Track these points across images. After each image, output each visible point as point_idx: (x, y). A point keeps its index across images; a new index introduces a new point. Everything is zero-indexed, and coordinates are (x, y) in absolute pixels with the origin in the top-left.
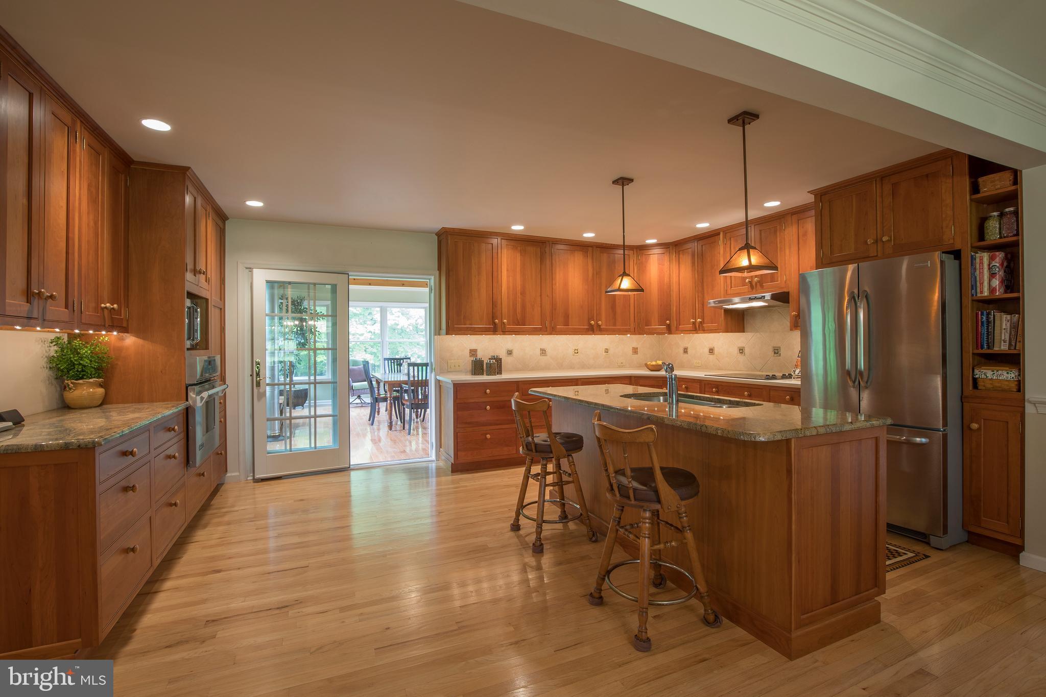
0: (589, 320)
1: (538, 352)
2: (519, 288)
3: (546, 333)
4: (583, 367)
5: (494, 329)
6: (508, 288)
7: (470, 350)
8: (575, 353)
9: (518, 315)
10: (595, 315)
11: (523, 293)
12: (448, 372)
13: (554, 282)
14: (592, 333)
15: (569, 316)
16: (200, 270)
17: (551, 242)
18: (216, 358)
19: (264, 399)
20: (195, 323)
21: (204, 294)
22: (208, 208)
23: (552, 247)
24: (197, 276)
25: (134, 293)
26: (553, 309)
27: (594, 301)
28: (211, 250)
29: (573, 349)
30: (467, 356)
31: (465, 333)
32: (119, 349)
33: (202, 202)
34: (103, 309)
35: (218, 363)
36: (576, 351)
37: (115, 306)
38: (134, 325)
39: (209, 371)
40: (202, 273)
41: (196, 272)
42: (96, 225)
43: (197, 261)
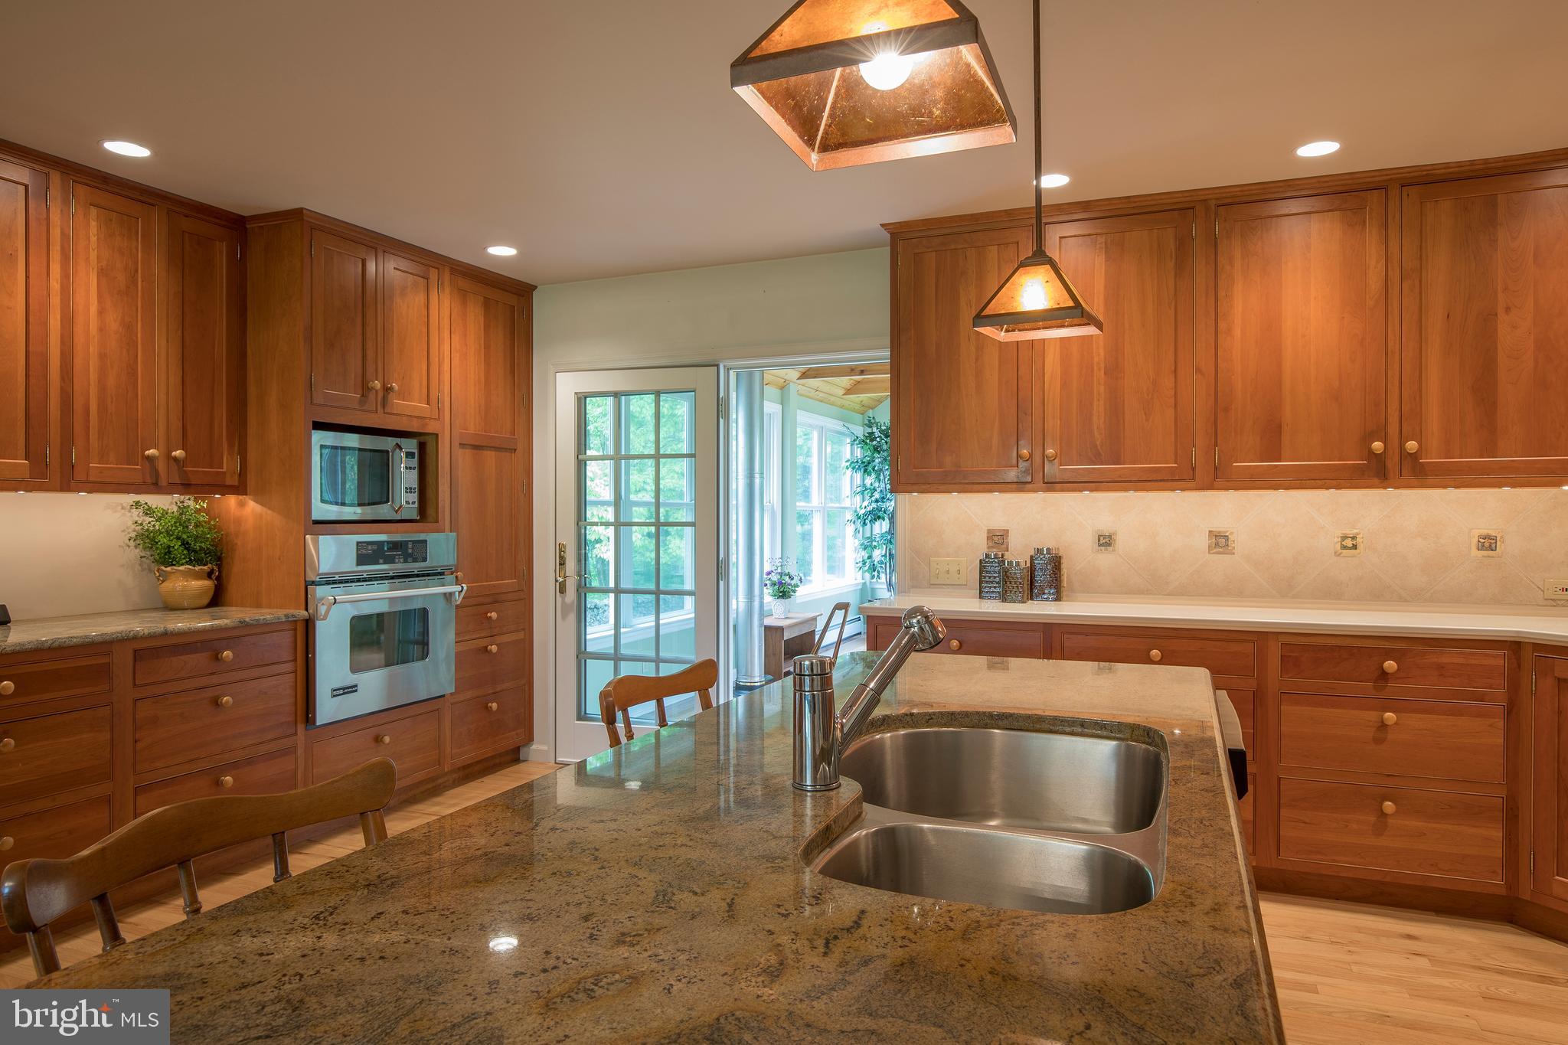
0: (1369, 437)
1: (1202, 541)
3: (1192, 484)
4: (1377, 595)
5: (1022, 479)
6: (1065, 359)
7: (989, 531)
8: (1344, 547)
9: (1096, 433)
10: (1394, 420)
11: (1114, 370)
12: (932, 585)
13: (1222, 325)
14: (1376, 481)
15: (1279, 428)
16: (378, 384)
17: (1212, 203)
18: (431, 538)
19: (572, 617)
20: (405, 476)
21: (414, 427)
22: (433, 274)
23: (1217, 214)
24: (372, 396)
25: (252, 430)
26: (1220, 406)
27: (1390, 373)
28: (446, 347)
29: (1339, 533)
30: (980, 546)
31: (942, 487)
32: (238, 521)
33: (404, 264)
34: (148, 458)
35: (442, 547)
36: (1349, 544)
37: (178, 453)
38: (252, 481)
39: (390, 560)
40: (387, 390)
41: (365, 389)
42: (129, 328)
43: (370, 369)
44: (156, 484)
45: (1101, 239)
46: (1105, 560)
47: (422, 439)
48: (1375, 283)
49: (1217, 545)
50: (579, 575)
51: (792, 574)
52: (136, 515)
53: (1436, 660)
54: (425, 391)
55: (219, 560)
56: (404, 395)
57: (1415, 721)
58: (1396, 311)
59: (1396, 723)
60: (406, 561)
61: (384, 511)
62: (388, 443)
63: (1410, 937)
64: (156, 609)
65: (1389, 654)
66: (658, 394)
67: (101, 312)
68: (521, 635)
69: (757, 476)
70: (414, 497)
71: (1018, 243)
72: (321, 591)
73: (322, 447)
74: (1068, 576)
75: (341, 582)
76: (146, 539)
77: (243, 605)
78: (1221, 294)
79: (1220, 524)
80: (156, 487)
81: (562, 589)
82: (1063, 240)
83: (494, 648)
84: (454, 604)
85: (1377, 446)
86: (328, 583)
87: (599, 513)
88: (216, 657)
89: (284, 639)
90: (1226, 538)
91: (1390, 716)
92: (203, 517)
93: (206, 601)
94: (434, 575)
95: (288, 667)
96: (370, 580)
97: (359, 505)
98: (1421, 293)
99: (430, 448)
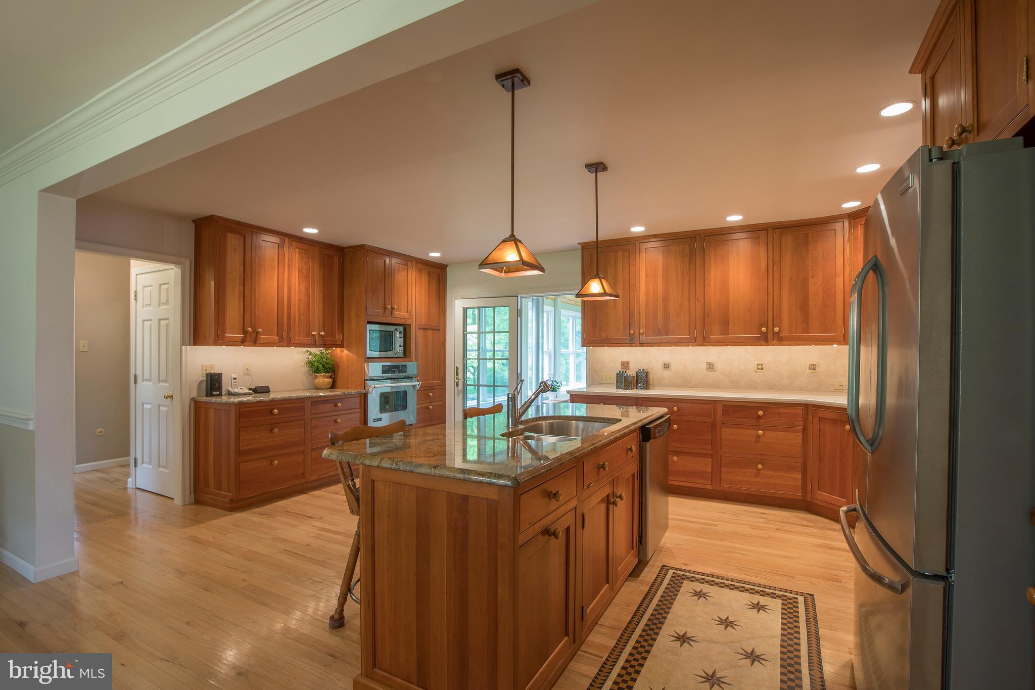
0: (761, 325)
1: (704, 366)
2: (660, 293)
3: (695, 344)
4: (771, 387)
5: (631, 341)
6: (647, 295)
7: (622, 362)
8: (758, 369)
9: (659, 324)
10: (770, 318)
11: (666, 299)
12: (600, 383)
13: (706, 282)
14: (764, 343)
15: (728, 322)
16: (389, 307)
17: (703, 235)
18: (408, 364)
19: (461, 395)
20: (399, 341)
21: (402, 322)
22: (409, 263)
23: (704, 240)
24: (387, 311)
25: (346, 325)
26: (705, 315)
27: (769, 301)
28: (414, 291)
29: (756, 363)
30: (619, 368)
31: (601, 345)
32: (341, 357)
33: (398, 261)
34: (313, 335)
35: (412, 367)
36: (760, 367)
37: (322, 333)
38: (345, 343)
39: (393, 372)
40: (393, 308)
41: (385, 308)
42: (307, 289)
43: (387, 301)
44: (315, 344)
45: (661, 249)
46: (666, 373)
47: (405, 326)
48: (763, 265)
49: (709, 368)
50: (464, 379)
51: (557, 381)
52: (307, 355)
53: (777, 411)
54: (406, 308)
55: (334, 371)
56: (398, 310)
57: (771, 434)
58: (771, 278)
59: (763, 435)
60: (399, 373)
61: (390, 354)
62: (392, 328)
63: (763, 513)
64: (313, 389)
65: (760, 409)
66: (494, 307)
67: (299, 285)
68: (441, 403)
69: (540, 339)
70: (402, 348)
71: (629, 250)
72: (369, 383)
73: (370, 330)
74: (652, 380)
75: (376, 380)
76: (310, 364)
77: (342, 388)
78: (706, 270)
79: (711, 359)
80: (315, 345)
81: (457, 385)
82: (647, 249)
83: (431, 407)
84: (416, 389)
85: (764, 329)
86: (372, 380)
87: (472, 355)
88: (336, 405)
89: (357, 400)
90: (713, 365)
91: (760, 432)
92: (329, 356)
93: (330, 386)
94: (409, 378)
95: (358, 410)
96: (386, 379)
97: (380, 351)
98: (780, 270)
99: (408, 329)
